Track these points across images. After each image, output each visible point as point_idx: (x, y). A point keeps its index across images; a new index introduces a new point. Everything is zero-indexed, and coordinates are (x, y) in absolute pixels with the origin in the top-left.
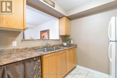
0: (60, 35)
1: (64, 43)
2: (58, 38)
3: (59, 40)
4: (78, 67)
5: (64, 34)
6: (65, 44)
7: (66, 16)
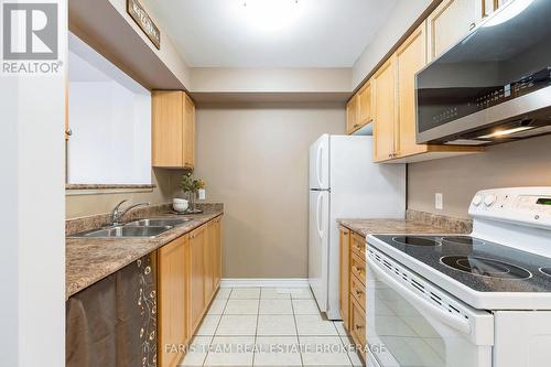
0: (154, 168)
1: (176, 200)
2: (146, 177)
3: (153, 187)
4: (228, 284)
5: (176, 162)
6: (181, 204)
7: (186, 91)
